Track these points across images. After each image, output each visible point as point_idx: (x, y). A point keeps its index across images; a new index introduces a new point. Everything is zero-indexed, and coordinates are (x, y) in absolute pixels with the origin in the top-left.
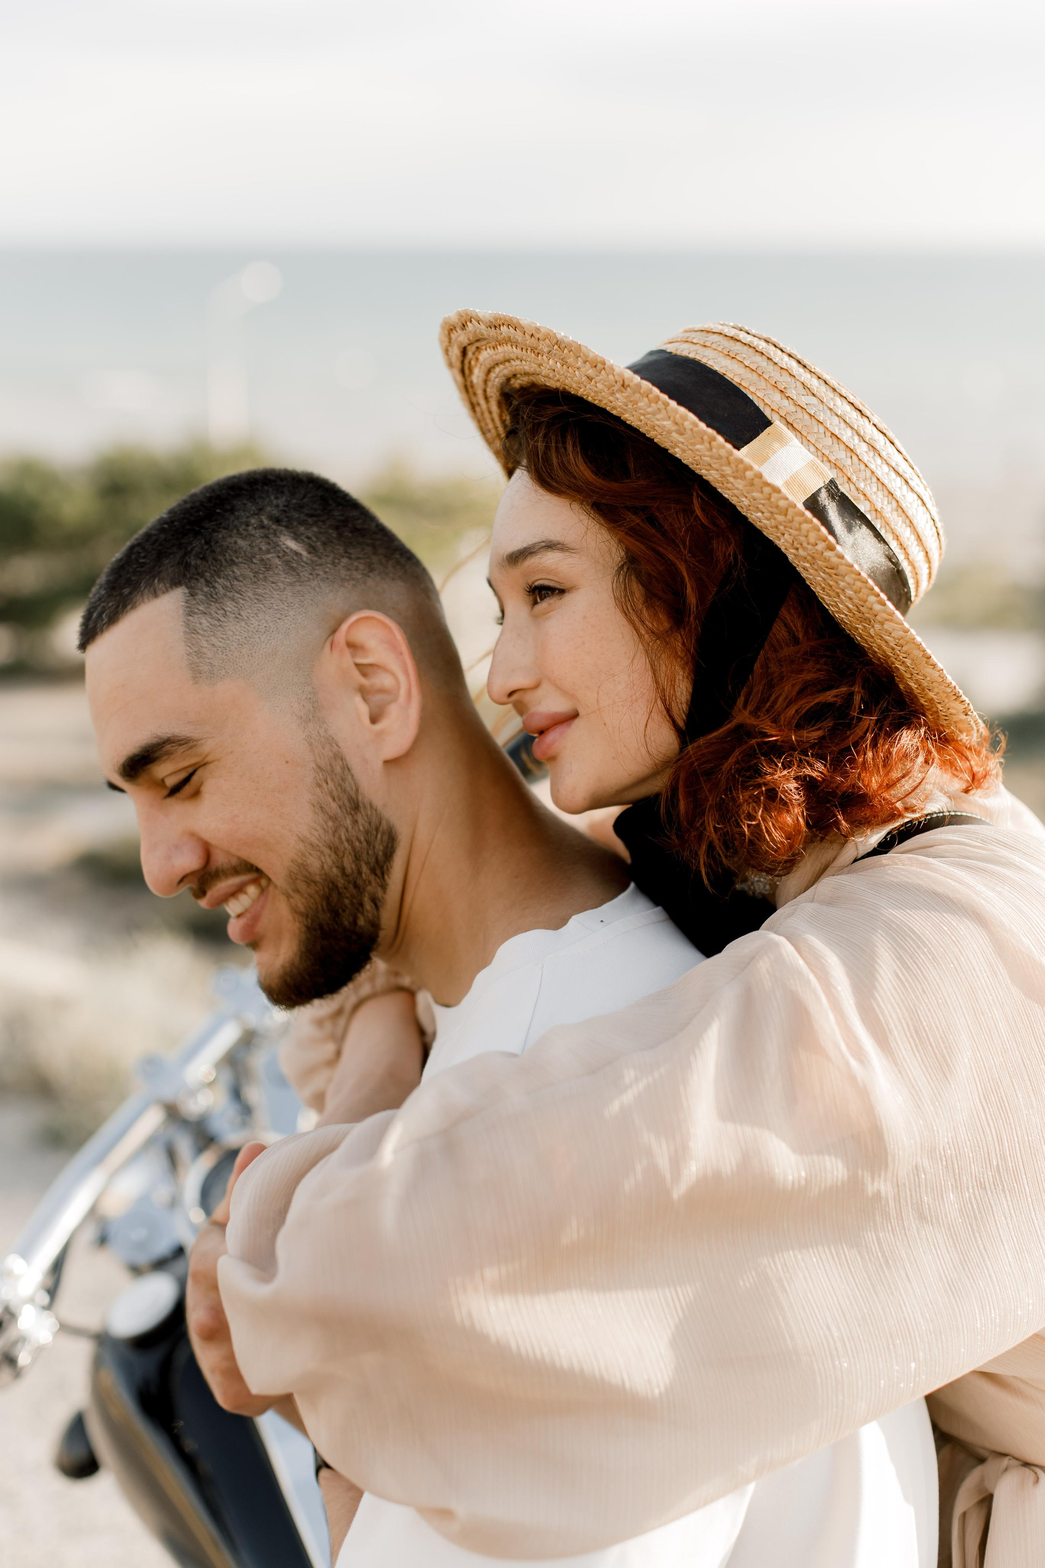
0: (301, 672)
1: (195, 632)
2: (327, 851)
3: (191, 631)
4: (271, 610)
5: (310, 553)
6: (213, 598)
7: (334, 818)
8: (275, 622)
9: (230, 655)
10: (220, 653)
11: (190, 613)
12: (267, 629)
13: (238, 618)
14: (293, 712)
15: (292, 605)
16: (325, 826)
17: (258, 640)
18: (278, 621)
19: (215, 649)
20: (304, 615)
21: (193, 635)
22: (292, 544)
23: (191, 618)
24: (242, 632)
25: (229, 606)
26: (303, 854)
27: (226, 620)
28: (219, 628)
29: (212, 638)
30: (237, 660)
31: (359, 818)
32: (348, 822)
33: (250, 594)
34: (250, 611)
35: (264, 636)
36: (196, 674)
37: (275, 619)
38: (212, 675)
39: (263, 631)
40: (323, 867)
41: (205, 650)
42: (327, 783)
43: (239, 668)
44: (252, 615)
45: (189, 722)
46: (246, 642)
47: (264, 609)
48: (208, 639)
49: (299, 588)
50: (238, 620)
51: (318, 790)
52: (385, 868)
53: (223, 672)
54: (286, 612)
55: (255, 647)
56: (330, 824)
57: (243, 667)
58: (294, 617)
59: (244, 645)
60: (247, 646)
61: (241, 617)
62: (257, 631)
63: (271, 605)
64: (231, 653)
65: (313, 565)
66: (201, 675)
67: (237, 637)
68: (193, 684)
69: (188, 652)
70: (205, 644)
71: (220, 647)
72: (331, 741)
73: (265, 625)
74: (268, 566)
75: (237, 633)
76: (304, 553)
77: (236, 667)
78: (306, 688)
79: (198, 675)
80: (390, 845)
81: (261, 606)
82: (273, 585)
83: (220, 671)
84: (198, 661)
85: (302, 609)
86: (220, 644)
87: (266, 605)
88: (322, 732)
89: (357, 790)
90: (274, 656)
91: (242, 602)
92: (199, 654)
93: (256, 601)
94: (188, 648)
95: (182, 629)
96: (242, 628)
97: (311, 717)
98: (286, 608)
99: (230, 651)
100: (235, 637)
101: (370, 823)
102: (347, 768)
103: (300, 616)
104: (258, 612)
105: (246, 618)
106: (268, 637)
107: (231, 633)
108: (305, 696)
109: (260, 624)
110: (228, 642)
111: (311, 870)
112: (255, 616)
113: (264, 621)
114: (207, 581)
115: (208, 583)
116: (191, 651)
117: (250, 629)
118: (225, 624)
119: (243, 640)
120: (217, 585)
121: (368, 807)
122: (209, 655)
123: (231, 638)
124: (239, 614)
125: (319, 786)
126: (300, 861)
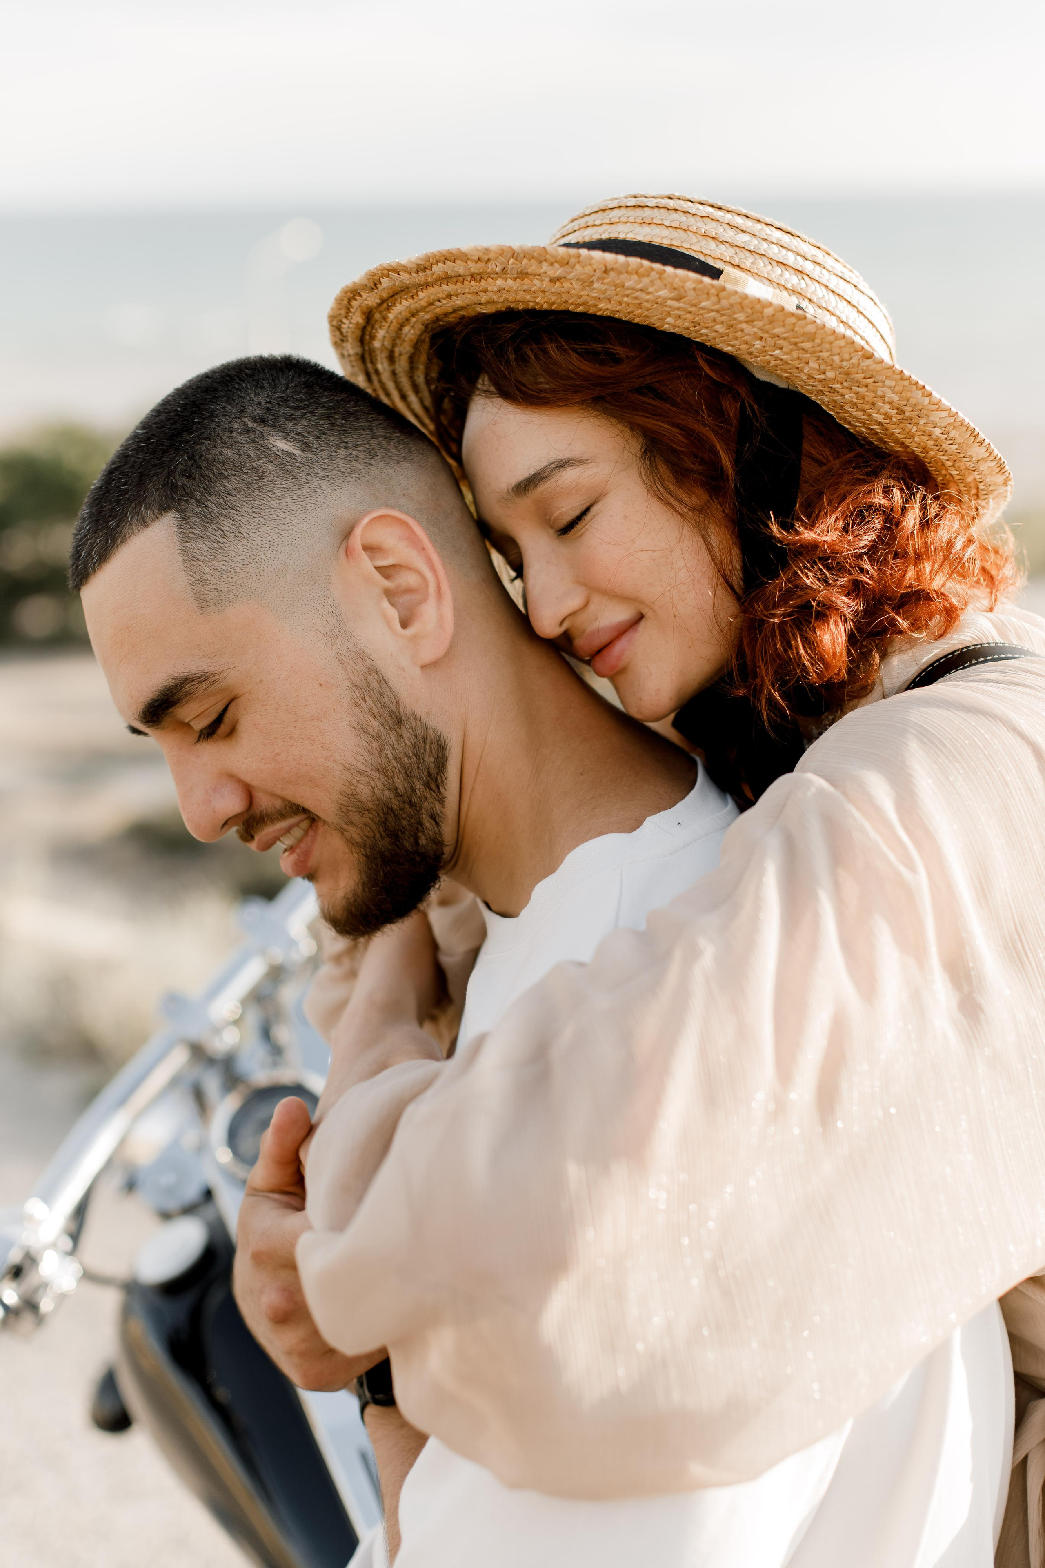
0: (317, 584)
1: (195, 559)
2: (375, 774)
3: (190, 559)
4: (272, 522)
5: (303, 451)
6: (207, 519)
7: (377, 737)
8: (279, 535)
9: (236, 578)
10: (225, 577)
11: (186, 539)
12: (272, 543)
13: (238, 537)
14: (317, 630)
15: (294, 512)
16: (369, 748)
17: (263, 557)
18: (282, 532)
19: (219, 573)
20: (309, 522)
21: (193, 563)
22: (282, 445)
23: (186, 544)
24: (245, 550)
25: (227, 525)
26: (351, 784)
27: (225, 541)
28: (220, 551)
29: (213, 562)
30: (245, 581)
31: (404, 732)
32: (393, 739)
33: (246, 509)
34: (250, 527)
35: (270, 551)
36: (203, 603)
37: (279, 531)
38: (220, 601)
39: (267, 546)
40: (374, 792)
41: (208, 577)
42: (364, 700)
43: (249, 589)
44: (253, 531)
46: (251, 561)
47: (264, 522)
48: (210, 564)
49: (298, 492)
50: (239, 539)
51: (357, 710)
52: (439, 779)
53: (231, 596)
54: (289, 521)
55: (262, 565)
56: (375, 744)
57: (253, 588)
58: (298, 526)
59: (250, 565)
60: (253, 565)
61: (242, 535)
62: (261, 548)
63: (271, 516)
64: (236, 574)
65: (308, 462)
66: (208, 603)
67: (240, 557)
68: (201, 614)
69: (190, 582)
70: (206, 570)
71: (224, 571)
72: (362, 655)
73: (269, 539)
74: (261, 474)
75: (240, 553)
76: (298, 453)
77: (245, 588)
78: (326, 601)
79: (205, 604)
80: (440, 755)
81: (261, 519)
82: (269, 494)
83: (227, 596)
84: (202, 589)
85: (305, 516)
86: (223, 567)
87: (266, 517)
88: (351, 647)
89: (398, 703)
90: (284, 572)
91: (239, 518)
92: (202, 581)
93: (254, 515)
94: (190, 577)
95: (180, 558)
96: (245, 547)
97: (337, 633)
98: (288, 517)
99: (235, 573)
100: (238, 557)
101: (416, 736)
102: (383, 681)
103: (306, 524)
104: (259, 526)
105: (246, 535)
106: (275, 552)
107: (234, 554)
108: (326, 610)
109: (263, 539)
110: (232, 564)
111: (362, 798)
112: (256, 531)
113: (266, 535)
114: (197, 500)
115: (199, 503)
116: (193, 579)
117: (254, 547)
118: (226, 545)
119: (248, 560)
120: (209, 504)
121: (412, 718)
122: (213, 580)
123: (234, 560)
124: (239, 532)
125: (357, 705)
126: (350, 792)
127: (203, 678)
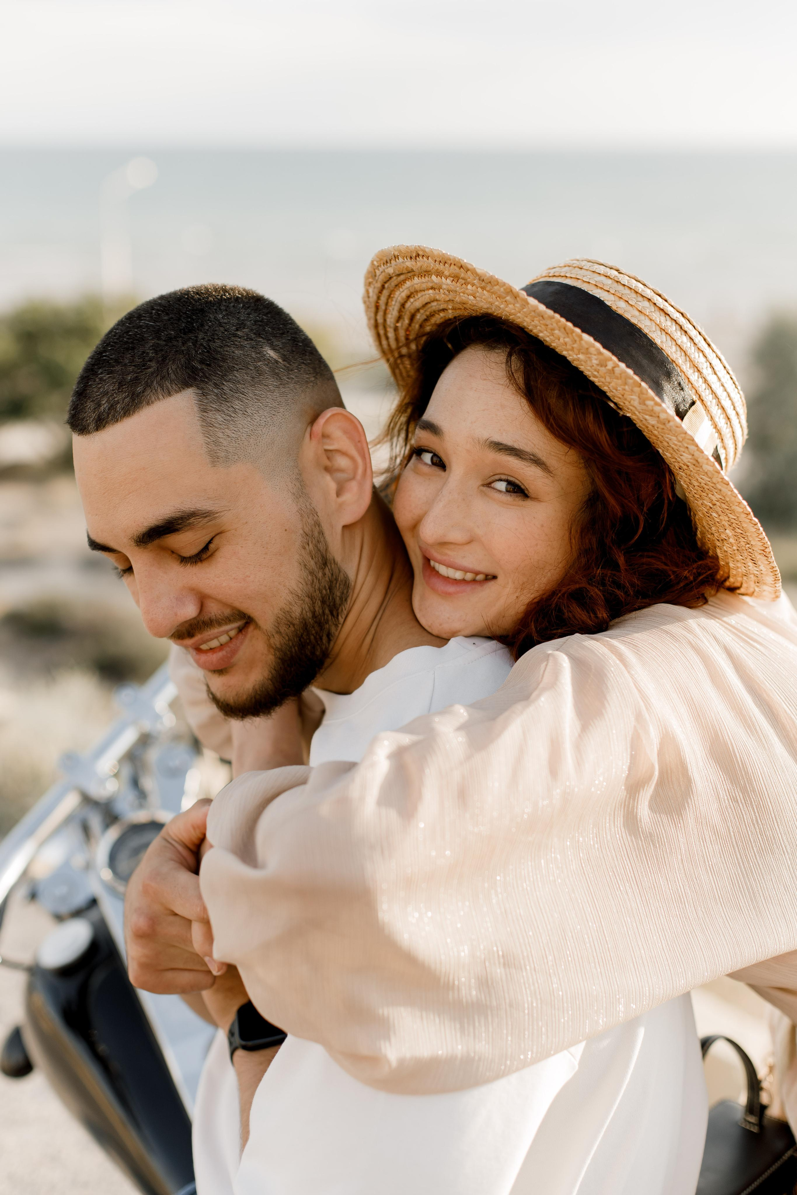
0: (291, 457)
1: (212, 426)
2: (307, 599)
3: (207, 425)
4: (267, 408)
5: (284, 361)
6: (222, 398)
7: (312, 573)
8: (271, 418)
9: (241, 444)
10: (234, 442)
11: (205, 411)
12: (266, 423)
13: (245, 414)
14: (289, 490)
15: (281, 403)
16: (306, 579)
17: (260, 432)
18: (273, 416)
19: (229, 439)
20: (289, 412)
21: (210, 428)
22: (271, 353)
23: (205, 414)
24: (249, 425)
25: (237, 404)
26: (290, 603)
27: (236, 416)
28: (231, 422)
29: (226, 430)
30: (247, 448)
31: (327, 571)
32: (320, 575)
33: (251, 395)
34: (253, 409)
35: (265, 428)
36: (214, 459)
37: (271, 415)
38: (228, 460)
39: (264, 424)
40: (302, 612)
41: (221, 440)
42: (309, 545)
43: (248, 455)
44: (255, 412)
45: (209, 498)
46: (252, 434)
47: (262, 406)
48: (224, 431)
49: (283, 390)
50: (245, 416)
51: (303, 551)
52: (340, 610)
53: (236, 457)
54: (278, 409)
55: (259, 438)
56: (310, 577)
57: (251, 454)
58: (283, 413)
59: (251, 436)
60: (253, 437)
61: (247, 414)
62: (259, 425)
63: (267, 403)
64: (242, 442)
65: (289, 370)
66: (219, 460)
67: (245, 430)
68: (212, 467)
69: (207, 442)
70: (221, 435)
71: (233, 437)
72: (314, 512)
73: (265, 420)
74: (260, 373)
75: (246, 426)
76: (280, 360)
77: (246, 453)
78: (295, 470)
79: (216, 460)
80: (345, 592)
81: (260, 404)
82: (265, 387)
83: (233, 457)
84: (215, 448)
85: (287, 407)
86: (233, 435)
87: (264, 404)
88: (308, 504)
89: (326, 550)
90: (272, 445)
91: (247, 401)
92: (217, 443)
93: (256, 400)
94: (207, 439)
95: (199, 423)
96: (249, 423)
97: (300, 494)
98: (278, 406)
99: (241, 441)
100: (244, 429)
101: (332, 574)
102: (321, 533)
103: (288, 413)
104: (259, 409)
105: (251, 414)
106: (268, 430)
107: (241, 426)
108: (295, 477)
109: (261, 419)
110: (239, 433)
111: (293, 615)
112: (257, 413)
113: (263, 417)
114: (215, 384)
115: (216, 385)
116: (209, 440)
117: (255, 424)
118: (236, 419)
119: (250, 432)
120: (225, 388)
121: (333, 562)
122: (225, 443)
123: (241, 431)
124: (245, 411)
125: (304, 548)
126: (288, 610)
127: (207, 515)
